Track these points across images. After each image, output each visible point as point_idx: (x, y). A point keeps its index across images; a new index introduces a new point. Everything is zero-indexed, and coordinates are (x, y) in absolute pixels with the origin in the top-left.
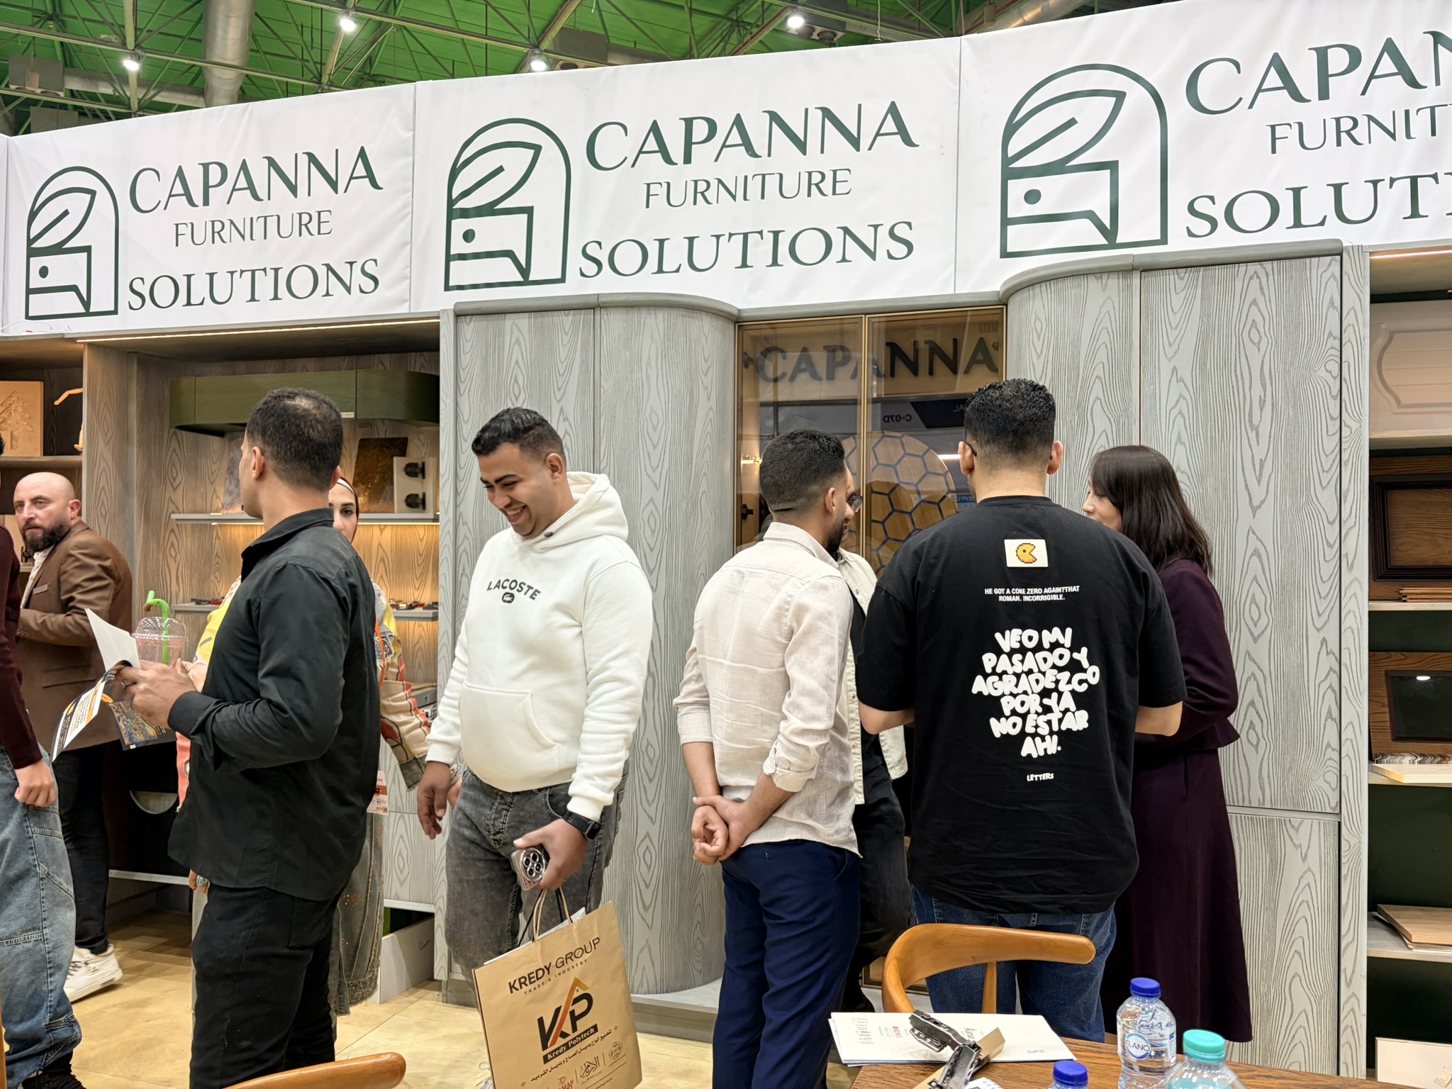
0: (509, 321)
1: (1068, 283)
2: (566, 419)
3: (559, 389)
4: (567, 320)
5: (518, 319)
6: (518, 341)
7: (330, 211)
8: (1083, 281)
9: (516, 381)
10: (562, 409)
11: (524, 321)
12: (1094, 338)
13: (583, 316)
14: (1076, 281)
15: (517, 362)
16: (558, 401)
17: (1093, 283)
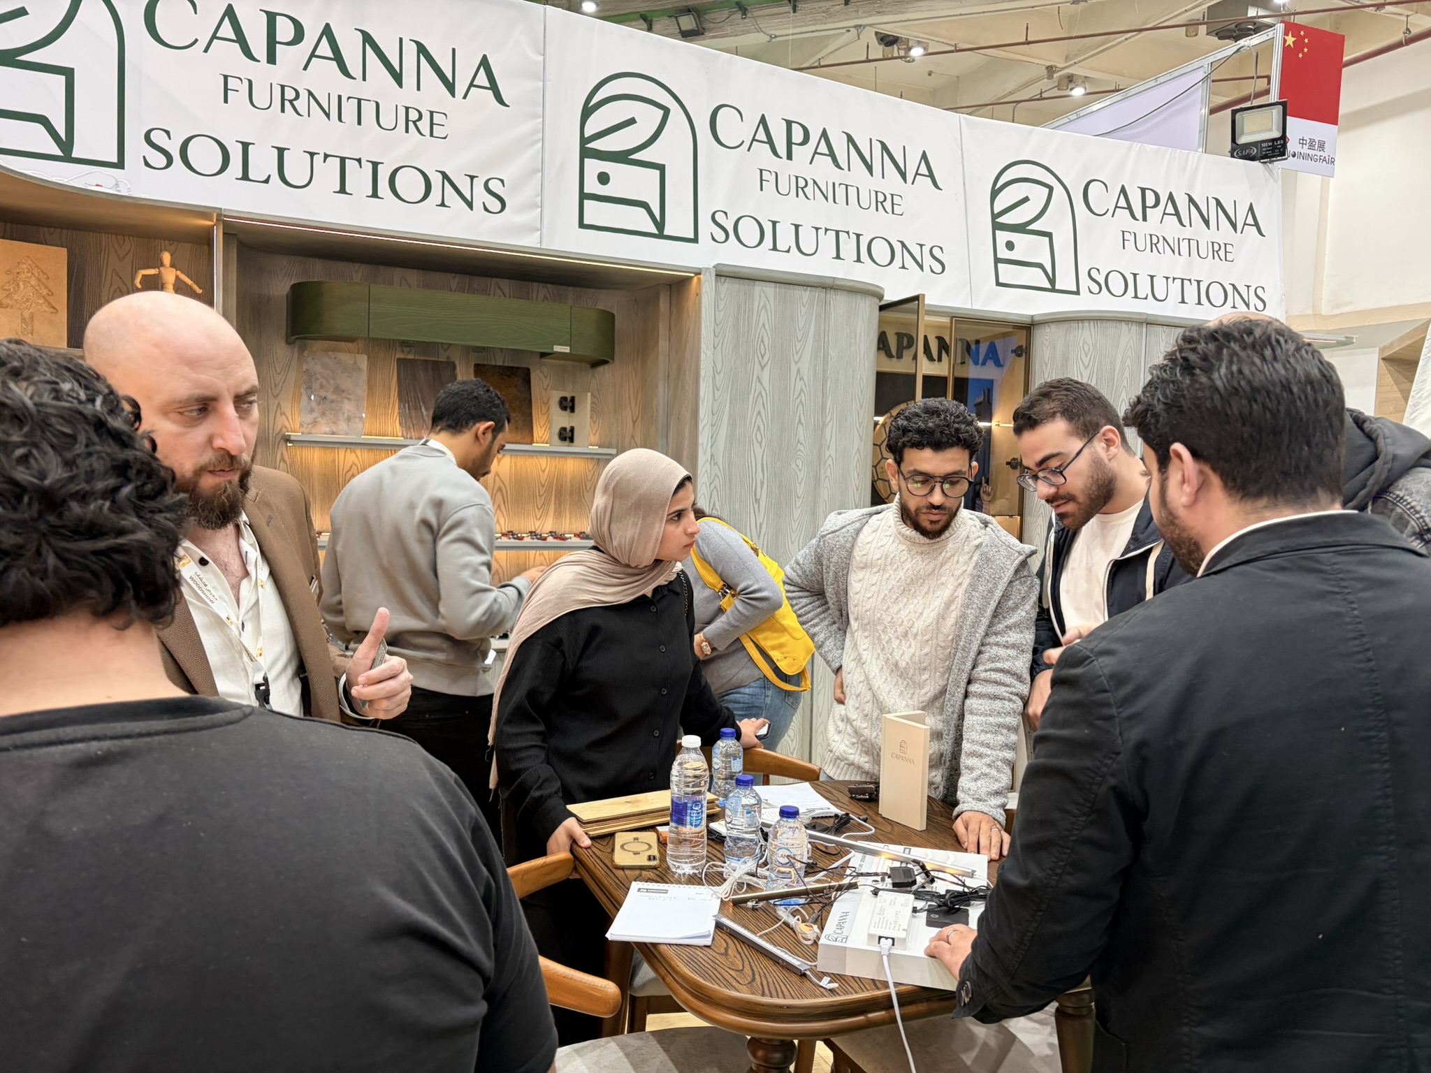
0: (758, 288)
1: (1109, 324)
2: (802, 379)
3: (797, 353)
4: (806, 294)
5: (766, 286)
6: (765, 307)
7: (445, 114)
8: (1118, 325)
9: (762, 341)
10: (799, 370)
11: (770, 290)
12: (1123, 362)
13: (818, 294)
14: (1114, 324)
15: (764, 325)
16: (796, 363)
17: (1124, 326)
